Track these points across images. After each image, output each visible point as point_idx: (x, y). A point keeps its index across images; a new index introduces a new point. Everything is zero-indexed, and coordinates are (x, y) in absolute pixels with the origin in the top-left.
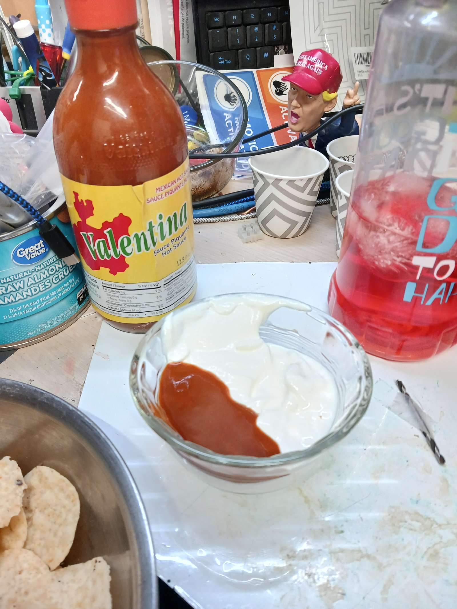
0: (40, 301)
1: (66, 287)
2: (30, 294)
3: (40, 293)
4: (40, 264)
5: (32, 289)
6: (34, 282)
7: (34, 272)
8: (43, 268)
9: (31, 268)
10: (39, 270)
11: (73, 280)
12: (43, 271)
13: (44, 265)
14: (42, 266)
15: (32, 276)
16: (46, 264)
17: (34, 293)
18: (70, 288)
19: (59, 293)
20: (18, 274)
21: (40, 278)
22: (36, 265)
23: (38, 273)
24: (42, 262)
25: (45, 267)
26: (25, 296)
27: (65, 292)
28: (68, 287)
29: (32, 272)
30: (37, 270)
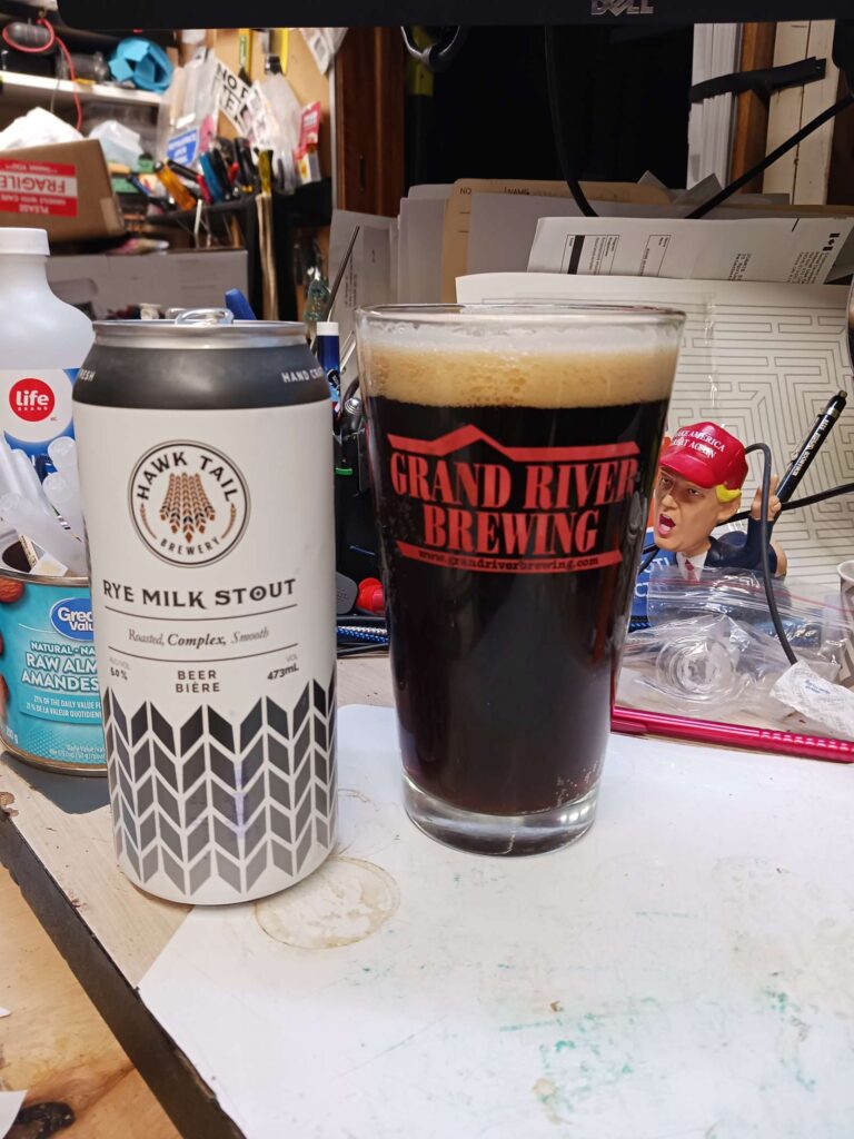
0: (77, 705)
3: (79, 693)
4: (89, 645)
5: (69, 679)
6: (74, 671)
9: (75, 645)
12: (92, 659)
20: (54, 645)
23: (83, 659)
26: (57, 686)
29: (75, 652)
30: (82, 653)
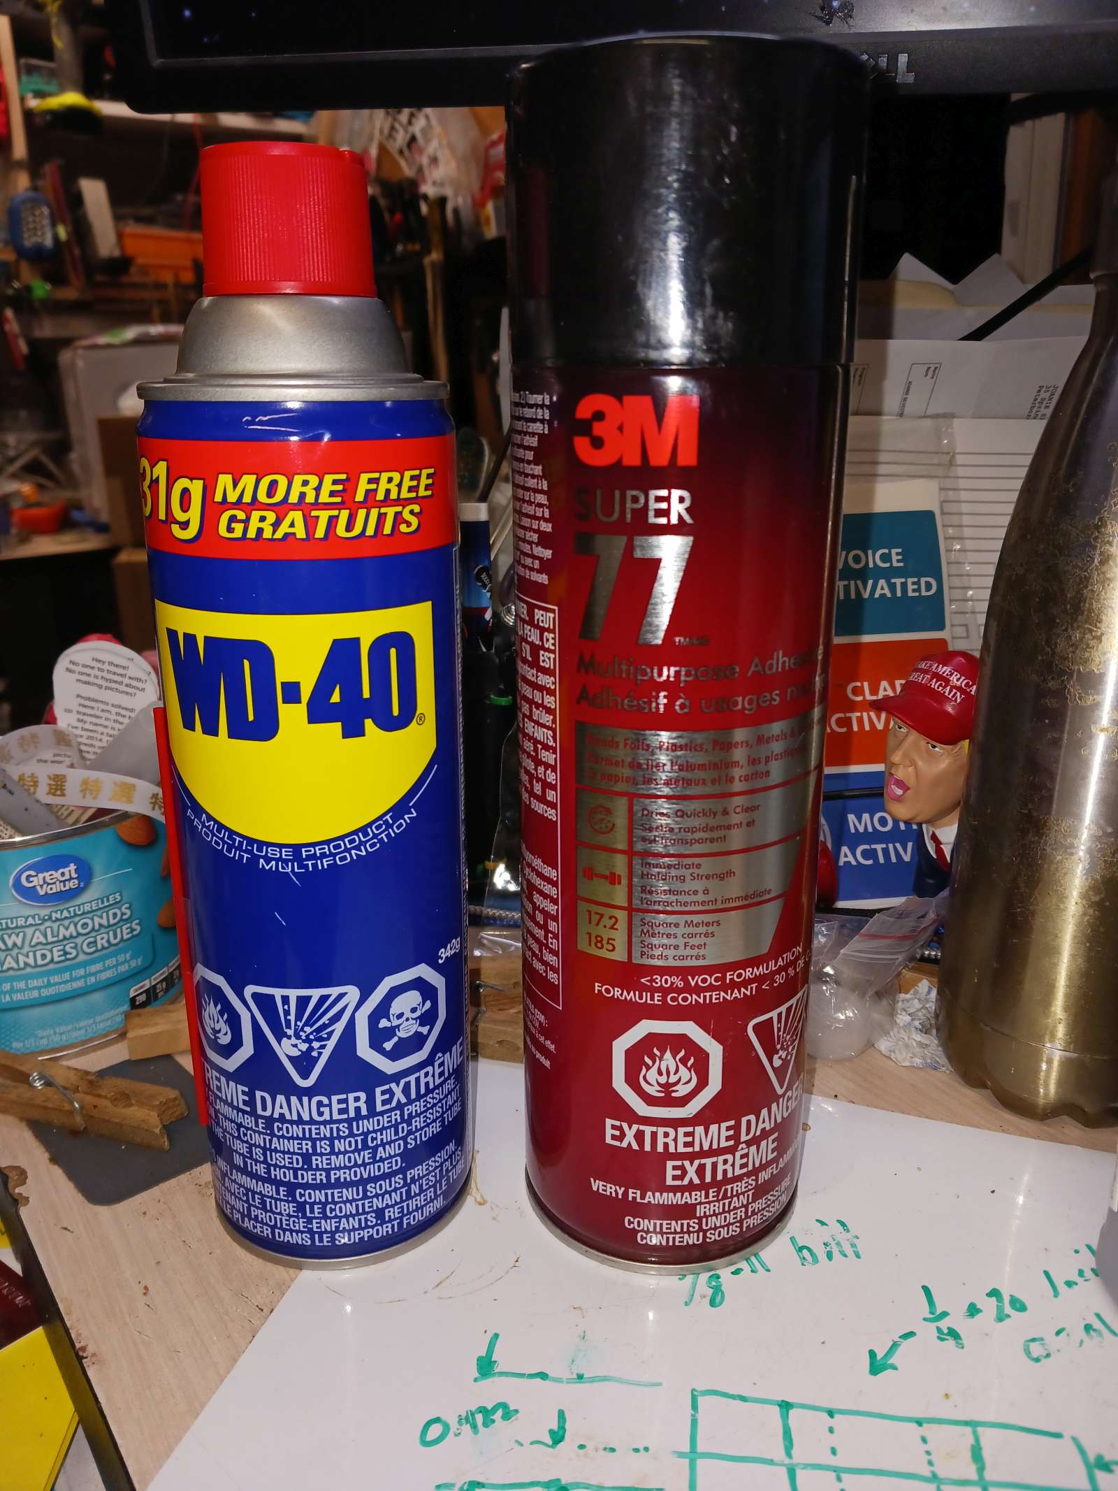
0: (48, 981)
1: (109, 968)
2: (31, 961)
3: (51, 966)
4: (62, 908)
5: (38, 954)
6: (44, 941)
7: (47, 920)
8: (66, 918)
9: (44, 912)
10: (57, 920)
11: (128, 958)
12: (66, 922)
13: (69, 912)
14: (66, 914)
15: (42, 928)
16: (74, 910)
17: (40, 962)
18: (117, 970)
19: (91, 975)
20: (17, 918)
21: (58, 936)
22: (55, 909)
23: (55, 925)
24: (67, 906)
25: (71, 917)
26: (22, 965)
27: (104, 976)
28: (114, 966)
29: (44, 920)
30: (54, 919)
